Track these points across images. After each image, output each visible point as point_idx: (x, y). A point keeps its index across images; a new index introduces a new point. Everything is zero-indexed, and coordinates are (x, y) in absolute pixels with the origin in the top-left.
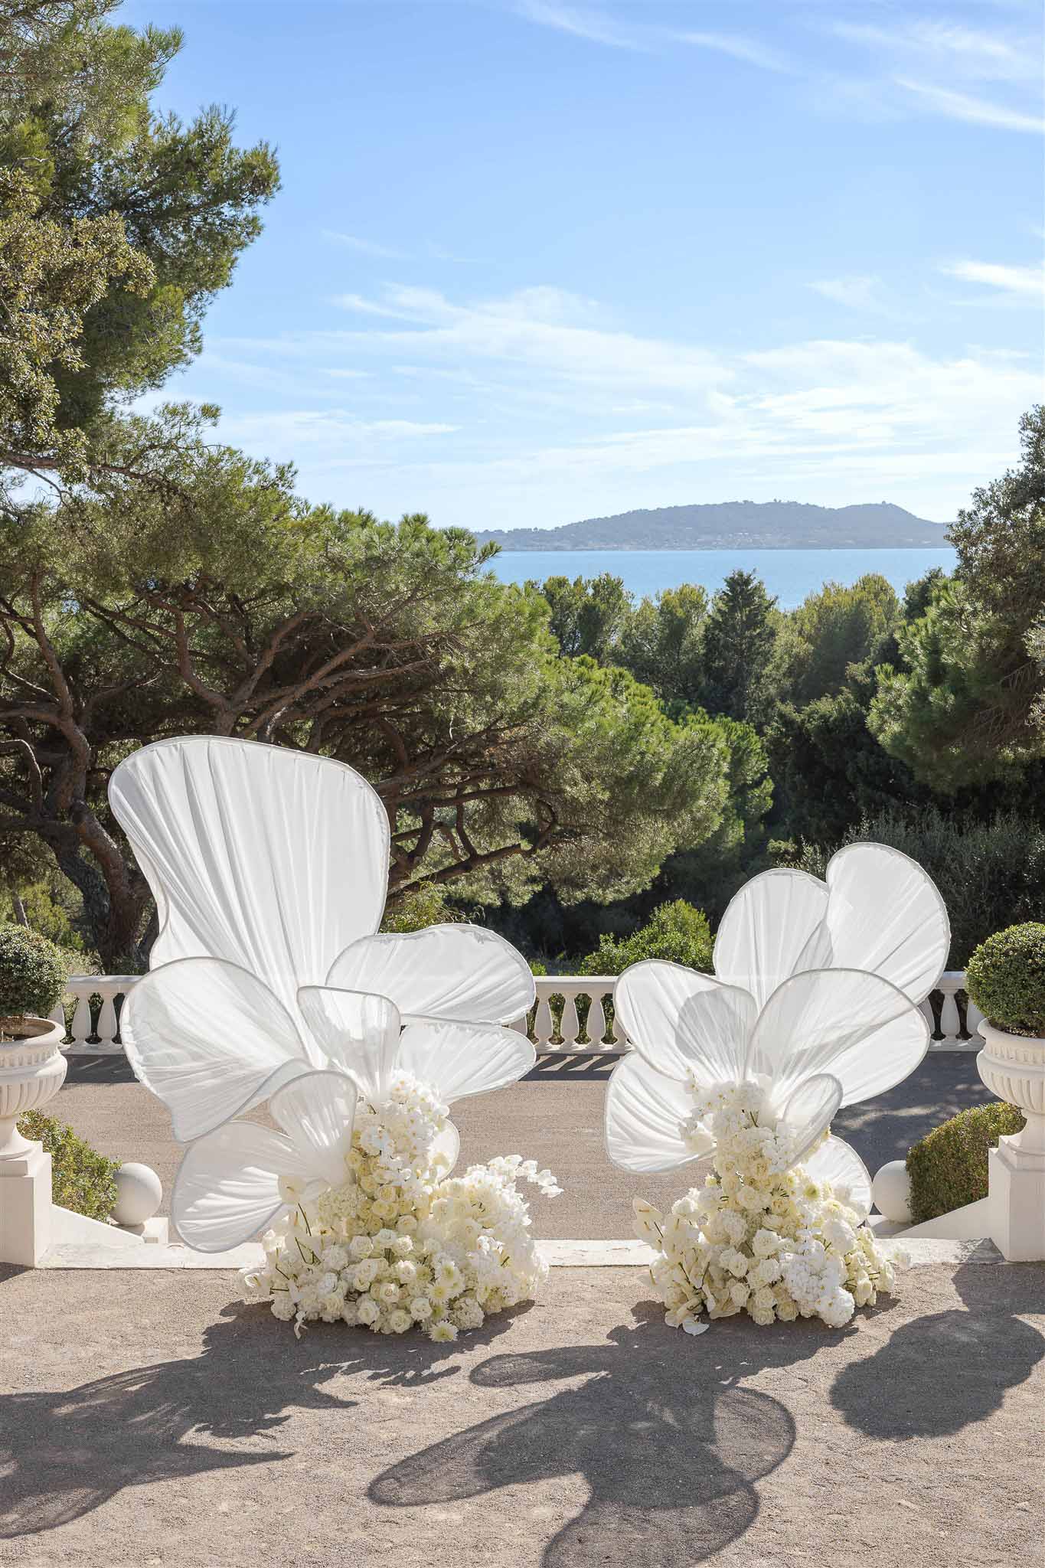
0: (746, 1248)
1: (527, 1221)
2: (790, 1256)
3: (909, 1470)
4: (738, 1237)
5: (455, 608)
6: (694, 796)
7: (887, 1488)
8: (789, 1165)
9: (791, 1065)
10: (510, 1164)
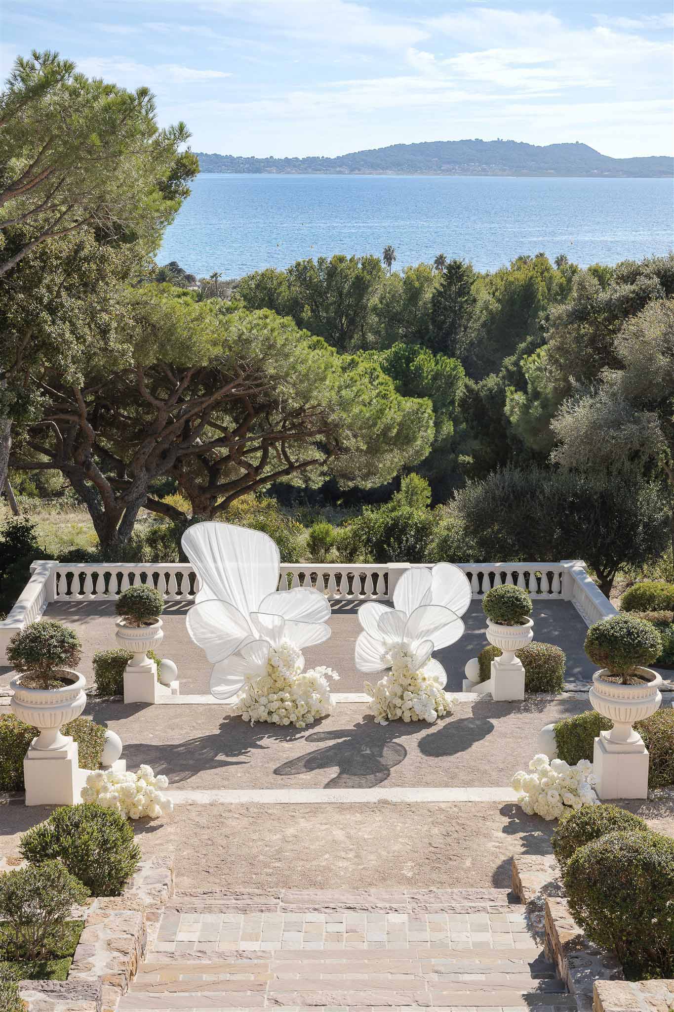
0: (402, 697)
1: (328, 689)
2: (415, 700)
3: (445, 764)
4: (399, 694)
5: (285, 364)
6: (415, 439)
7: (436, 769)
8: (417, 670)
9: (419, 636)
10: (322, 669)
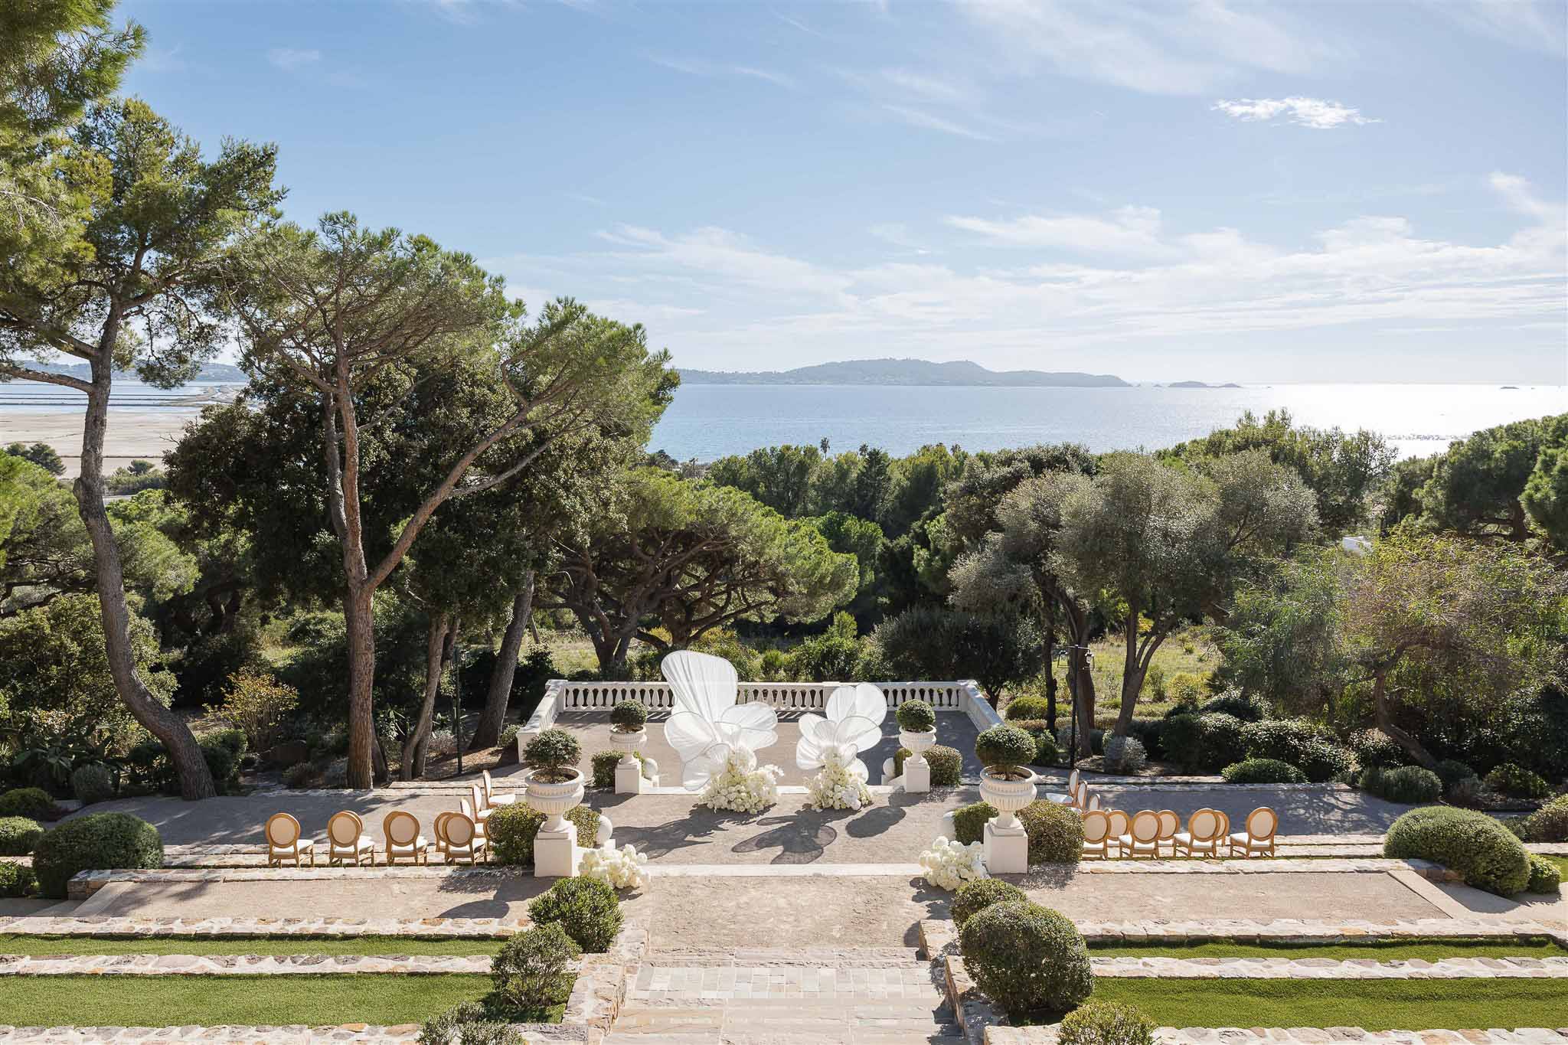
1: (775, 782)
2: (844, 791)
3: (867, 844)
4: (831, 786)
5: (745, 528)
6: (844, 585)
7: (860, 848)
8: (845, 767)
9: (846, 740)
10: (771, 767)
